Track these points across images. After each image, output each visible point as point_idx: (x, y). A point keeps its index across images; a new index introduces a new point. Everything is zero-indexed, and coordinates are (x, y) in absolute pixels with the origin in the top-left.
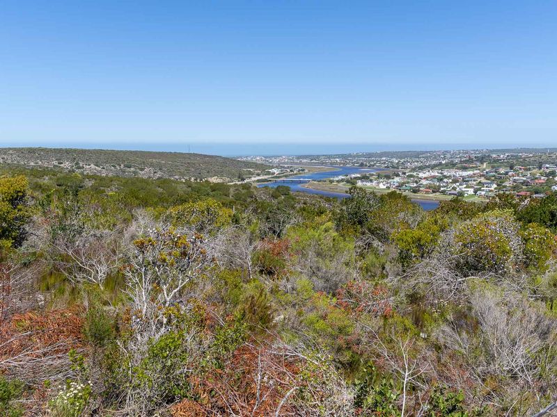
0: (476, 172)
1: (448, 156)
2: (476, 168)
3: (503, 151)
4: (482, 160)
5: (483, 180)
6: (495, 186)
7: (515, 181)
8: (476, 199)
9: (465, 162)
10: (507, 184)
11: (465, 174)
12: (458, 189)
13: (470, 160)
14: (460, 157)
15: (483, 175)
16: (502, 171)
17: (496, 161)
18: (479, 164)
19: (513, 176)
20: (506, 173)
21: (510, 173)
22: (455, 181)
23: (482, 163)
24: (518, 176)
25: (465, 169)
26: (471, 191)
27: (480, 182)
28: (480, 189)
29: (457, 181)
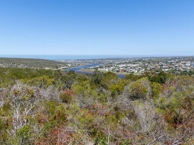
0: (138, 65)
1: (129, 59)
2: (138, 63)
3: (147, 58)
4: (140, 61)
5: (140, 67)
6: (144, 69)
7: (150, 68)
8: (138, 74)
9: (134, 61)
10: (148, 69)
11: (134, 65)
12: (132, 71)
13: (136, 61)
14: (133, 60)
15: (140, 66)
16: (146, 64)
17: (144, 61)
18: (139, 62)
19: (150, 66)
20: (148, 65)
21: (149, 65)
22: (131, 68)
23: (140, 62)
24: (151, 66)
25: (134, 64)
26: (136, 71)
27: (139, 68)
28: (139, 71)
29: (132, 68)
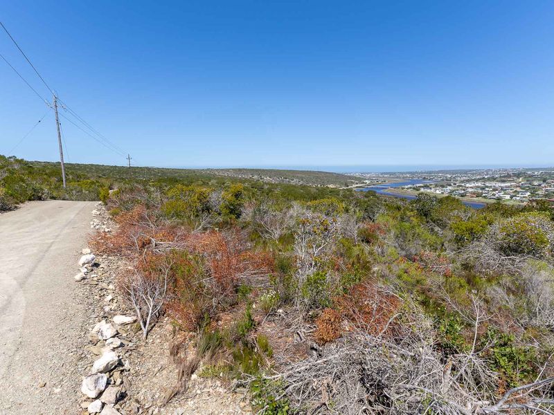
0: (512, 184)
1: (490, 173)
2: (513, 181)
3: (538, 170)
4: (518, 176)
5: (518, 189)
6: (529, 194)
7: (547, 191)
8: (511, 203)
9: (504, 177)
10: (540, 192)
11: (503, 185)
12: (497, 195)
13: (509, 176)
14: (500, 174)
15: (519, 186)
16: (536, 183)
17: (531, 176)
18: (515, 178)
19: (545, 187)
20: (540, 185)
21: (543, 185)
22: (494, 190)
23: (519, 178)
24: (550, 186)
25: (503, 181)
26: (508, 197)
27: (516, 191)
28: (515, 196)
29: (497, 190)
